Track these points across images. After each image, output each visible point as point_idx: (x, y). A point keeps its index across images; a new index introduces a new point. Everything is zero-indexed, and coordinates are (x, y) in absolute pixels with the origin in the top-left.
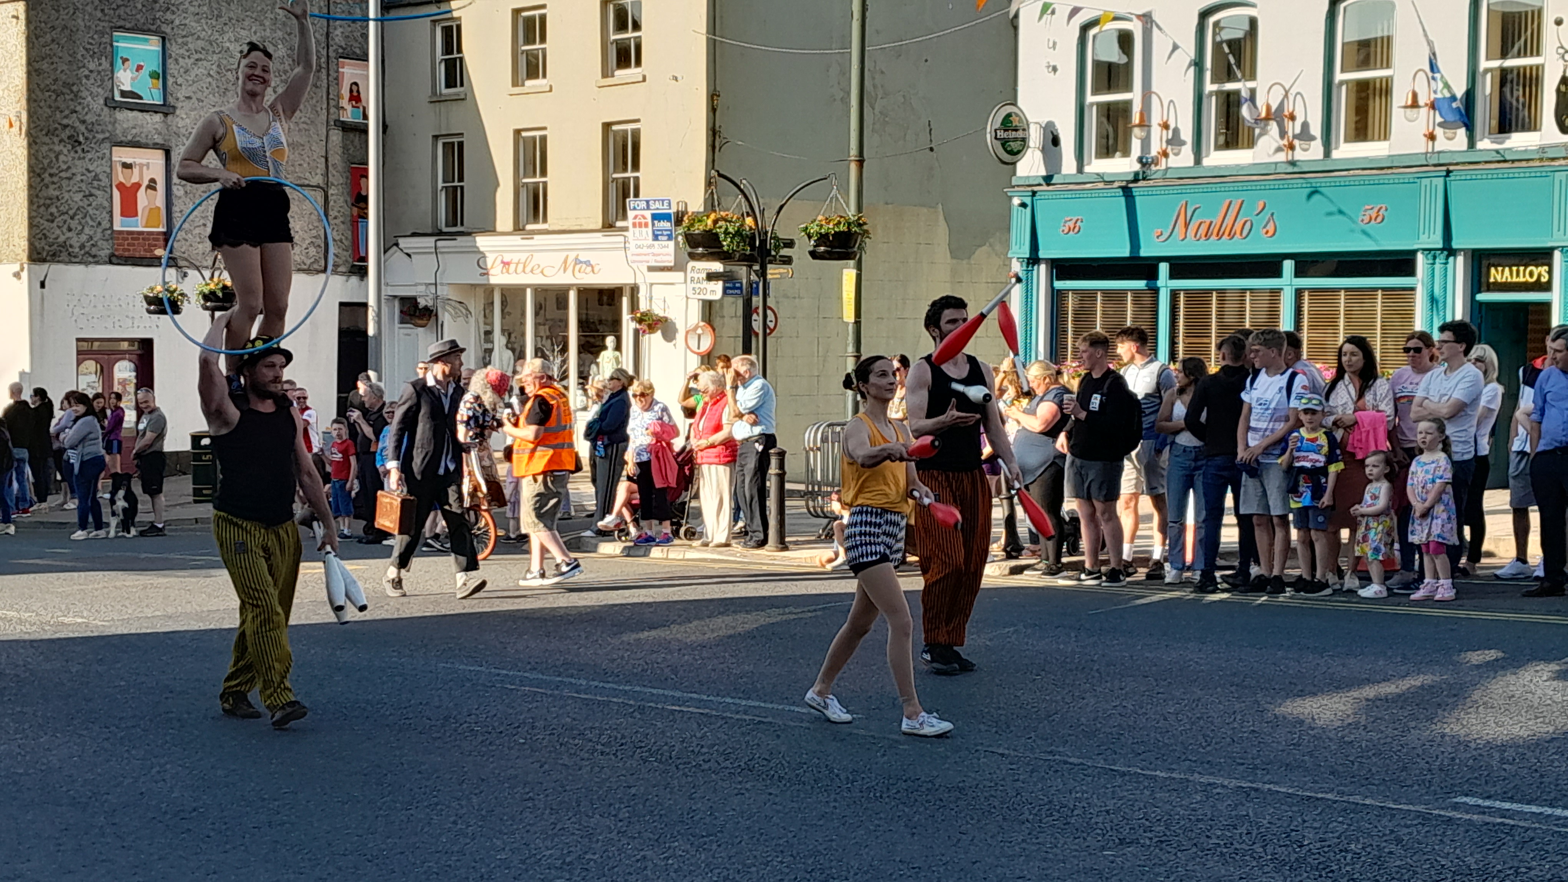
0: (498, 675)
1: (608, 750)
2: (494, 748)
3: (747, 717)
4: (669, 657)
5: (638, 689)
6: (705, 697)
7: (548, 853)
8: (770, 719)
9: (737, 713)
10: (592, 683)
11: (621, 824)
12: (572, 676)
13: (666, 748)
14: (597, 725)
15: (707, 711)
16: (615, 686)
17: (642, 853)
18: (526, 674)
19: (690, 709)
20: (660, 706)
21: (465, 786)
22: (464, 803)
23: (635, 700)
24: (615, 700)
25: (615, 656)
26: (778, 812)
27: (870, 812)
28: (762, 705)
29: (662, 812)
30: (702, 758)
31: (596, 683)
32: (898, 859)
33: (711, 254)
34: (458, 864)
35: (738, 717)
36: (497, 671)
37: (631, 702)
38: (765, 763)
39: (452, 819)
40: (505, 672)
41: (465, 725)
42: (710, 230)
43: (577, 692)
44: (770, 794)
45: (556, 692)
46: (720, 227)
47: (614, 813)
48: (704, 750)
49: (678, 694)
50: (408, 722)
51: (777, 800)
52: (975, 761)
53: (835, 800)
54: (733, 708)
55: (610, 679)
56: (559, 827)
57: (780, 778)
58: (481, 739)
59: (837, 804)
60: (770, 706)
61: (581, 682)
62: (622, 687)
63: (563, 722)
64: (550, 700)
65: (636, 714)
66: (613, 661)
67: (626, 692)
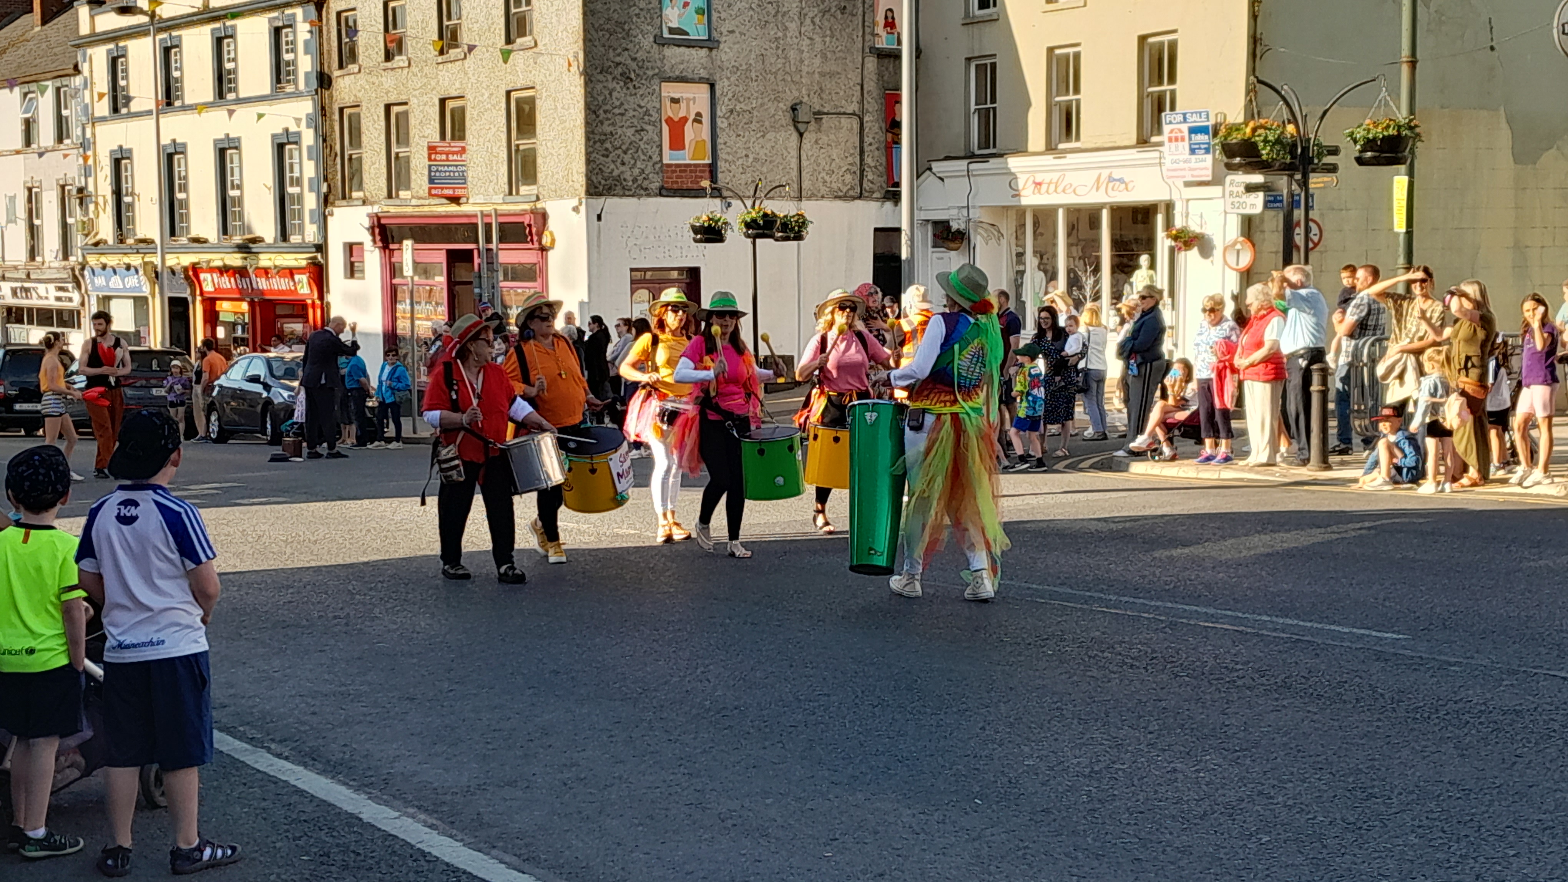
0: (1029, 588)
1: (1137, 664)
2: (1022, 658)
3: (1285, 635)
4: (1202, 574)
5: (1169, 605)
6: (1240, 615)
7: (1075, 761)
8: (1309, 638)
9: (1275, 630)
10: (1122, 598)
11: (1150, 736)
12: (1102, 591)
13: (1198, 663)
14: (1127, 639)
15: (1241, 628)
16: (1146, 602)
17: (1172, 765)
18: (1056, 589)
19: (1225, 626)
20: (1192, 622)
21: (993, 694)
22: (991, 710)
23: (1167, 614)
24: (1146, 615)
25: (1147, 573)
26: (1316, 729)
27: (1416, 733)
28: (1301, 623)
29: (1194, 726)
30: (1236, 674)
31: (1126, 599)
32: (1446, 781)
33: (1249, 164)
34: (986, 767)
35: (1274, 634)
36: (1027, 585)
37: (1163, 618)
38: (1303, 680)
39: (980, 725)
40: (1035, 586)
41: (994, 637)
42: (1250, 139)
43: (1107, 607)
44: (1309, 712)
45: (1085, 606)
46: (1259, 136)
47: (1143, 725)
48: (1239, 667)
49: (1211, 611)
50: (938, 631)
51: (1315, 717)
52: (1533, 684)
53: (1379, 720)
54: (1270, 626)
55: (1141, 595)
56: (1088, 736)
57: (1320, 697)
58: (1009, 649)
59: (1380, 724)
60: (1309, 624)
61: (1111, 597)
62: (1153, 603)
63: (1092, 635)
64: (1079, 614)
65: (1167, 630)
66: (1144, 577)
67: (1158, 607)
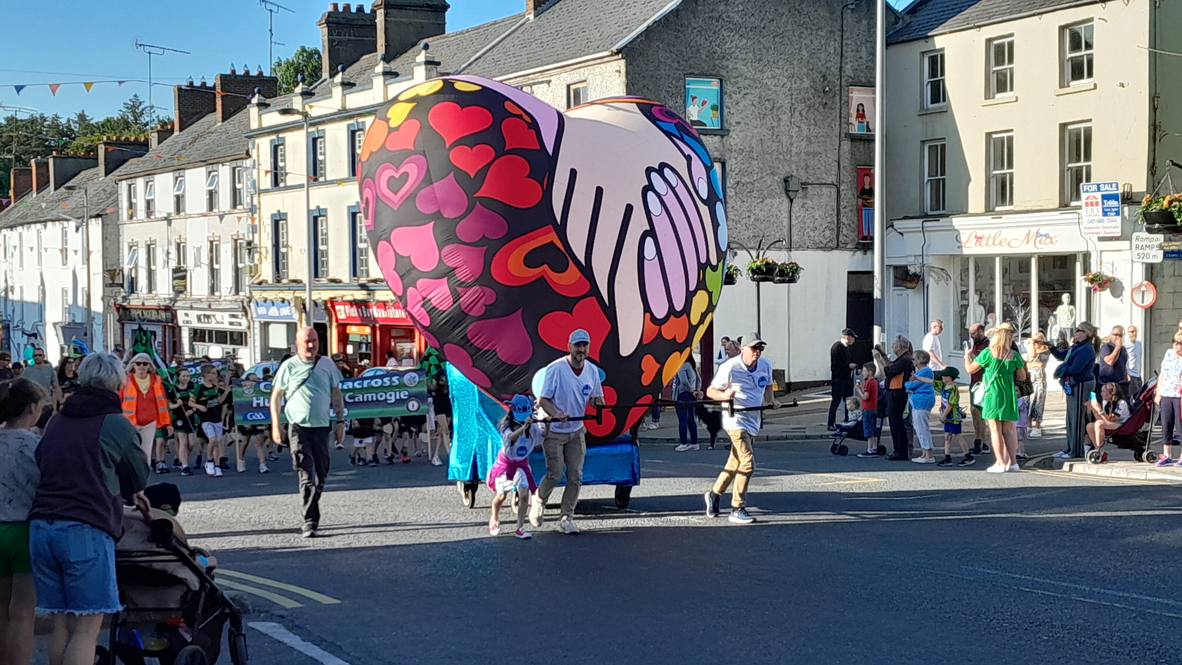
0: (1013, 578)
2: (1023, 642)
4: (1156, 568)
5: (1135, 596)
10: (1094, 589)
12: (1075, 582)
13: (1172, 651)
14: (1107, 627)
16: (1115, 593)
18: (1036, 579)
20: (1158, 612)
23: (1135, 605)
24: (1117, 605)
25: (1109, 566)
31: (1098, 589)
33: (1167, 229)
36: (1011, 575)
37: (1132, 608)
40: (1018, 576)
41: (995, 621)
42: (1166, 209)
43: (1084, 597)
45: (1065, 596)
46: (1175, 207)
49: (1171, 602)
50: (947, 616)
55: (1109, 586)
58: (1010, 634)
61: (1083, 587)
62: (1121, 594)
63: (1076, 622)
64: (1061, 602)
65: (1138, 619)
66: (1108, 569)
67: (1126, 598)
